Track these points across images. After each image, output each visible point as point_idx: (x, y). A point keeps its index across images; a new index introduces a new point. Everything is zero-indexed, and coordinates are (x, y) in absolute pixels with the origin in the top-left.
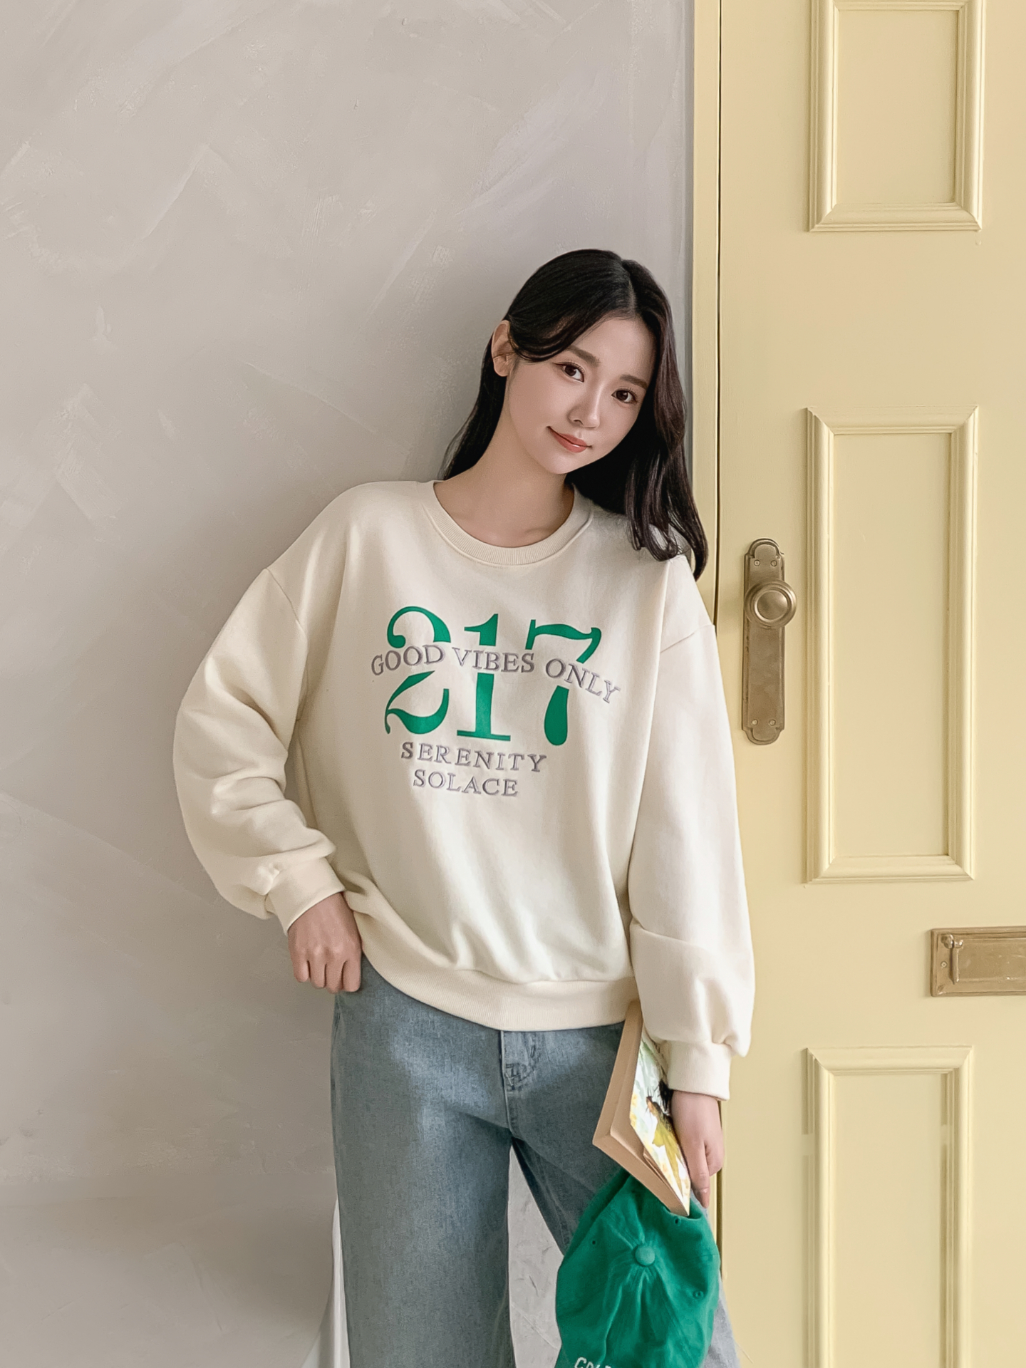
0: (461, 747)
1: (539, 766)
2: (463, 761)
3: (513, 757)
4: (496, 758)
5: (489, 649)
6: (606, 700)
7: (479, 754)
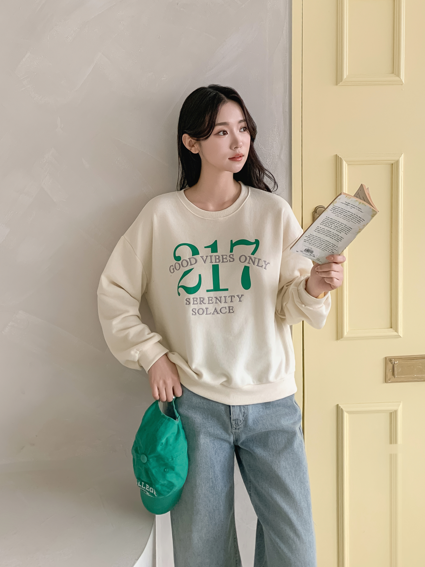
1: (241, 299)
2: (211, 302)
5: (215, 254)
6: (265, 268)
7: (216, 298)
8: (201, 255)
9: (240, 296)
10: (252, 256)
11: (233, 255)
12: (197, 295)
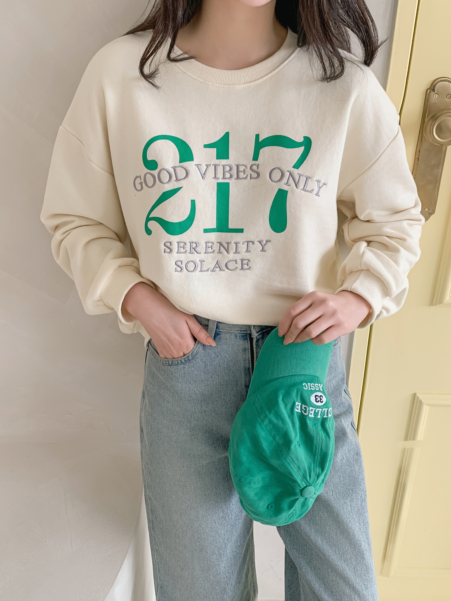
0: (207, 241)
1: (265, 248)
2: (209, 250)
3: (246, 244)
4: (233, 247)
5: (224, 162)
6: (317, 194)
8: (196, 161)
9: (264, 243)
11: (258, 165)
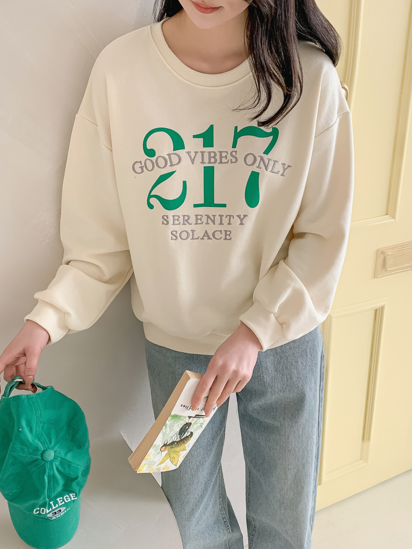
0: (197, 214)
1: (244, 221)
2: (199, 222)
3: (228, 217)
5: (209, 149)
6: (283, 175)
7: (208, 217)
8: (187, 149)
9: (242, 217)
10: (265, 157)
11: (236, 152)
12: (179, 211)
